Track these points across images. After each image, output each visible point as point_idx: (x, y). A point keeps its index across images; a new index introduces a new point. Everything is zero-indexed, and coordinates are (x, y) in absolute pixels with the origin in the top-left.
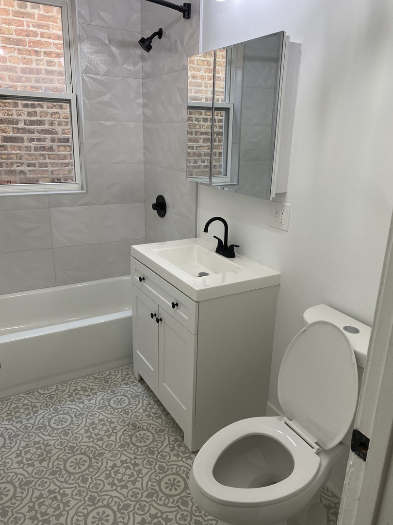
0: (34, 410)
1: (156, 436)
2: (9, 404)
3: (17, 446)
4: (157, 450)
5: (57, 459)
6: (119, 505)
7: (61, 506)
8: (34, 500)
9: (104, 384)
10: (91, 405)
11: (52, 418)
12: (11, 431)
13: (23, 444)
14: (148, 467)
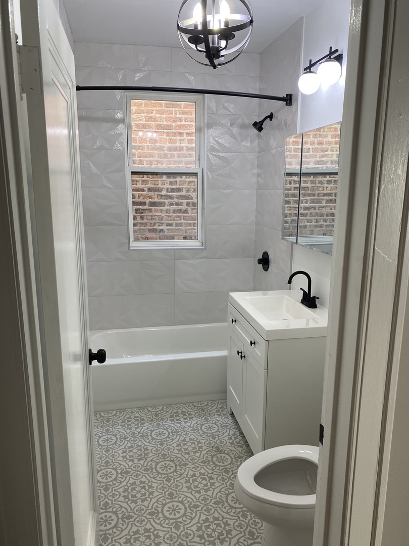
0: (142, 422)
1: (234, 460)
2: (125, 414)
3: (125, 445)
4: (232, 471)
5: (152, 460)
6: (191, 504)
7: (147, 493)
8: (129, 485)
9: (201, 412)
10: (186, 426)
11: (154, 430)
12: (122, 434)
13: (129, 445)
14: (221, 482)
